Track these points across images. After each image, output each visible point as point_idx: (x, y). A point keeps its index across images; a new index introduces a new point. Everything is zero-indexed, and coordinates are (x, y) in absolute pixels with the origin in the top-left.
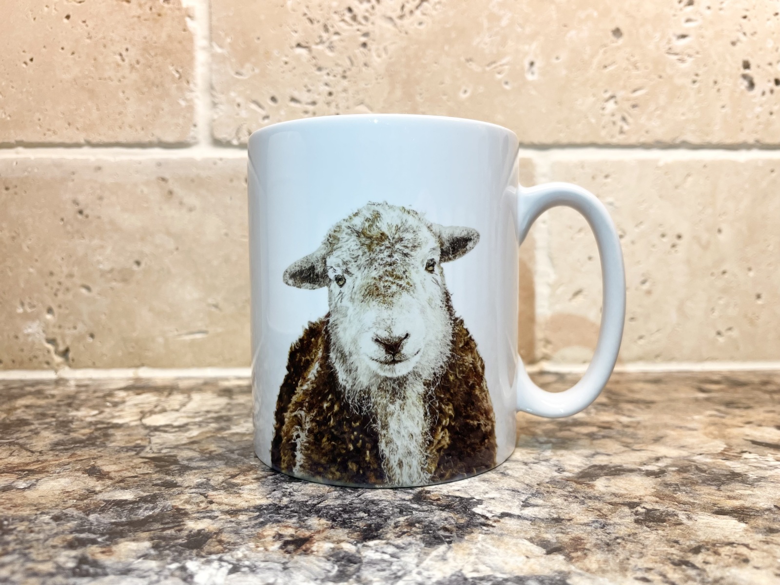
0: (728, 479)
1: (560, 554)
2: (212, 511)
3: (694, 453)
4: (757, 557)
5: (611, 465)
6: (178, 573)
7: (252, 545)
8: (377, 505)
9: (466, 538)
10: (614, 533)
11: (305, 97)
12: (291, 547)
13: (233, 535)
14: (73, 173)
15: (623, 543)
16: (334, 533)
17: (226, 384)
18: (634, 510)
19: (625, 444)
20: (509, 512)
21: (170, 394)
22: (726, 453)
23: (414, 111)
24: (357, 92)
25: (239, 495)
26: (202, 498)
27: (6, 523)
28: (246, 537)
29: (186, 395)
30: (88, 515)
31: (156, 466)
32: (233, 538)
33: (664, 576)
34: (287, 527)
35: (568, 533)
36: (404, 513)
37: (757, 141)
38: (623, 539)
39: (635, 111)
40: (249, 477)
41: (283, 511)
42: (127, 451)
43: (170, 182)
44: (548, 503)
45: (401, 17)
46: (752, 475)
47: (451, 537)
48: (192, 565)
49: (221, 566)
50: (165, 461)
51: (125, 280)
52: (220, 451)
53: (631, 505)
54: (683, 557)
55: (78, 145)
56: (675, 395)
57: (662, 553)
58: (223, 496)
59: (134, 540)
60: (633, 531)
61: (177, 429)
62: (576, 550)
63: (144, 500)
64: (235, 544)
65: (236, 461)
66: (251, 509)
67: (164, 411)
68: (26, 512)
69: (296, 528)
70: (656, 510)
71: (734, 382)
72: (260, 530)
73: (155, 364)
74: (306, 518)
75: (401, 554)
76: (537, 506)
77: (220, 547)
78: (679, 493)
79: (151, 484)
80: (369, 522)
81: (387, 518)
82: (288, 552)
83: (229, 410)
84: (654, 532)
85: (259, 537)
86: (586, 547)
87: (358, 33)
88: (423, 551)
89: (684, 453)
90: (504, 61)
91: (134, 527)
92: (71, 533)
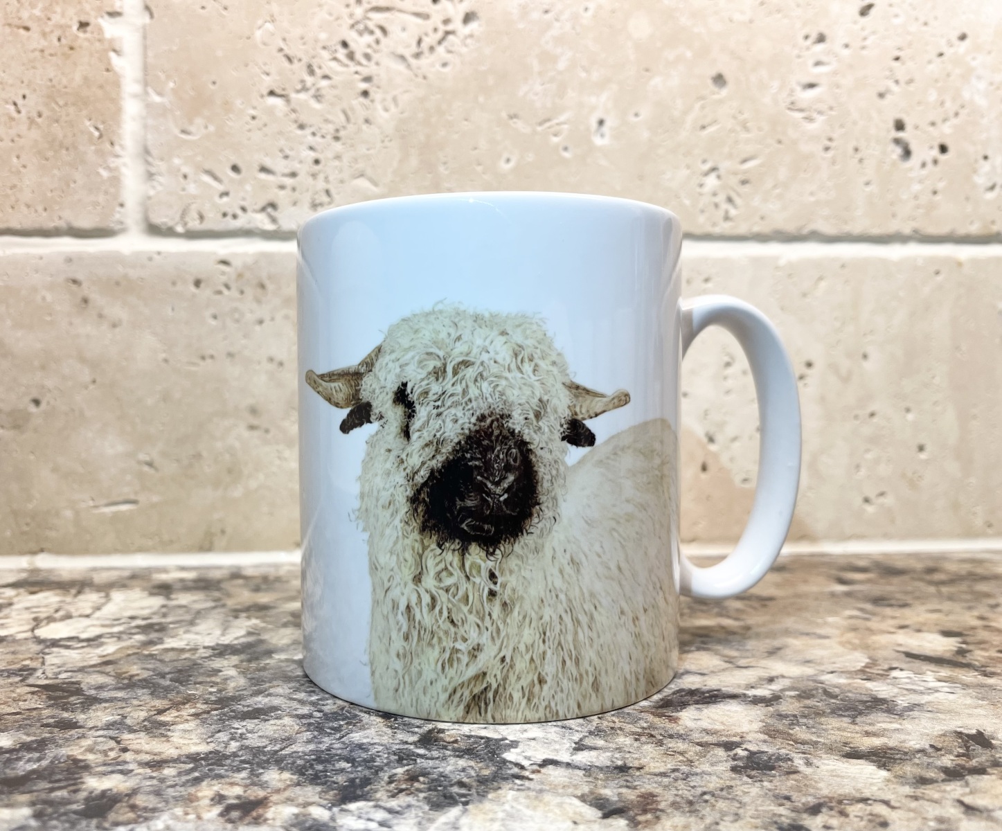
0: (867, 708)
1: (622, 817)
2: (125, 762)
3: (823, 671)
4: (900, 819)
5: (705, 688)
7: (179, 811)
8: (366, 750)
9: (490, 796)
10: (700, 786)
11: (280, 166)
12: (235, 814)
13: (152, 798)
15: (713, 800)
16: (300, 793)
17: (164, 577)
18: (732, 753)
19: (727, 659)
20: (555, 758)
21: (79, 592)
22: (868, 670)
23: (436, 188)
24: (356, 160)
25: (167, 739)
26: (112, 744)
28: (171, 800)
29: (103, 594)
31: (50, 698)
32: (152, 801)
34: (232, 784)
35: (635, 788)
36: (405, 762)
37: (916, 231)
38: (713, 795)
39: (746, 189)
40: (184, 713)
41: (228, 762)
42: (8, 677)
43: (85, 285)
44: (611, 745)
45: (418, 55)
46: (902, 702)
47: (469, 795)
50: (63, 690)
51: (17, 427)
52: (145, 674)
53: (729, 746)
54: (794, 820)
56: (804, 588)
57: (766, 815)
58: (143, 741)
60: (728, 783)
61: (84, 644)
62: (645, 811)
63: (26, 747)
64: (154, 810)
65: (167, 689)
66: (182, 759)
67: (68, 617)
69: (246, 786)
70: (763, 752)
71: (887, 570)
72: (192, 790)
73: (59, 549)
74: (261, 771)
75: (395, 821)
76: (595, 749)
77: (131, 815)
78: (797, 728)
79: (39, 724)
80: (352, 776)
81: (380, 769)
82: (230, 821)
83: (164, 615)
84: (758, 784)
85: (190, 800)
86: (660, 807)
87: (357, 77)
88: (427, 816)
89: (809, 671)
90: (561, 118)
91: (10, 787)
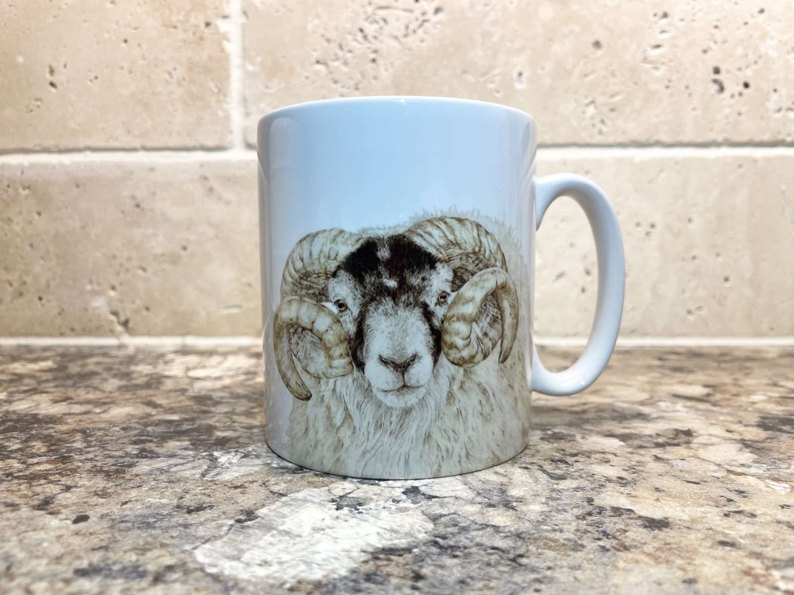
2: (234, 427)
6: (207, 457)
14: (132, 173)
21: (210, 356)
25: (255, 418)
26: (228, 420)
27: (88, 431)
28: (256, 440)
29: (223, 357)
30: (147, 427)
31: (197, 401)
32: (247, 441)
33: (541, 467)
37: (726, 140)
39: (613, 115)
42: (175, 392)
43: (211, 180)
45: (406, 36)
48: (216, 454)
49: (236, 455)
50: (203, 398)
51: (174, 263)
52: (245, 393)
54: (561, 458)
55: (134, 150)
56: (634, 363)
57: (548, 456)
58: (243, 419)
59: (178, 441)
60: (537, 443)
61: (213, 379)
63: (186, 420)
64: (247, 444)
68: (103, 425)
70: (561, 433)
73: (199, 333)
77: (237, 445)
78: (587, 424)
79: (192, 411)
87: (369, 51)
90: (496, 72)
91: (178, 434)
92: (135, 436)
